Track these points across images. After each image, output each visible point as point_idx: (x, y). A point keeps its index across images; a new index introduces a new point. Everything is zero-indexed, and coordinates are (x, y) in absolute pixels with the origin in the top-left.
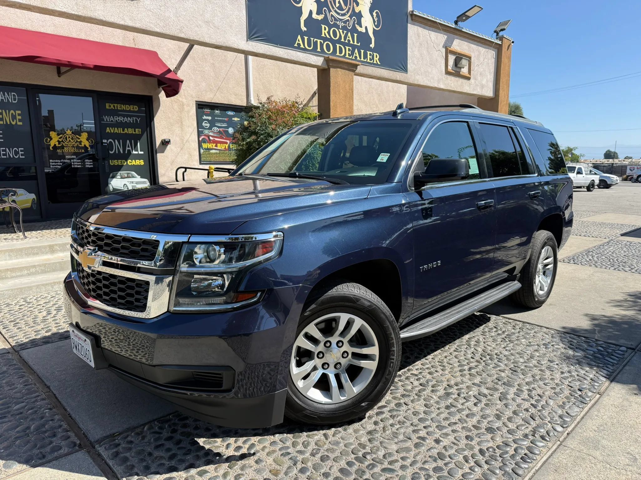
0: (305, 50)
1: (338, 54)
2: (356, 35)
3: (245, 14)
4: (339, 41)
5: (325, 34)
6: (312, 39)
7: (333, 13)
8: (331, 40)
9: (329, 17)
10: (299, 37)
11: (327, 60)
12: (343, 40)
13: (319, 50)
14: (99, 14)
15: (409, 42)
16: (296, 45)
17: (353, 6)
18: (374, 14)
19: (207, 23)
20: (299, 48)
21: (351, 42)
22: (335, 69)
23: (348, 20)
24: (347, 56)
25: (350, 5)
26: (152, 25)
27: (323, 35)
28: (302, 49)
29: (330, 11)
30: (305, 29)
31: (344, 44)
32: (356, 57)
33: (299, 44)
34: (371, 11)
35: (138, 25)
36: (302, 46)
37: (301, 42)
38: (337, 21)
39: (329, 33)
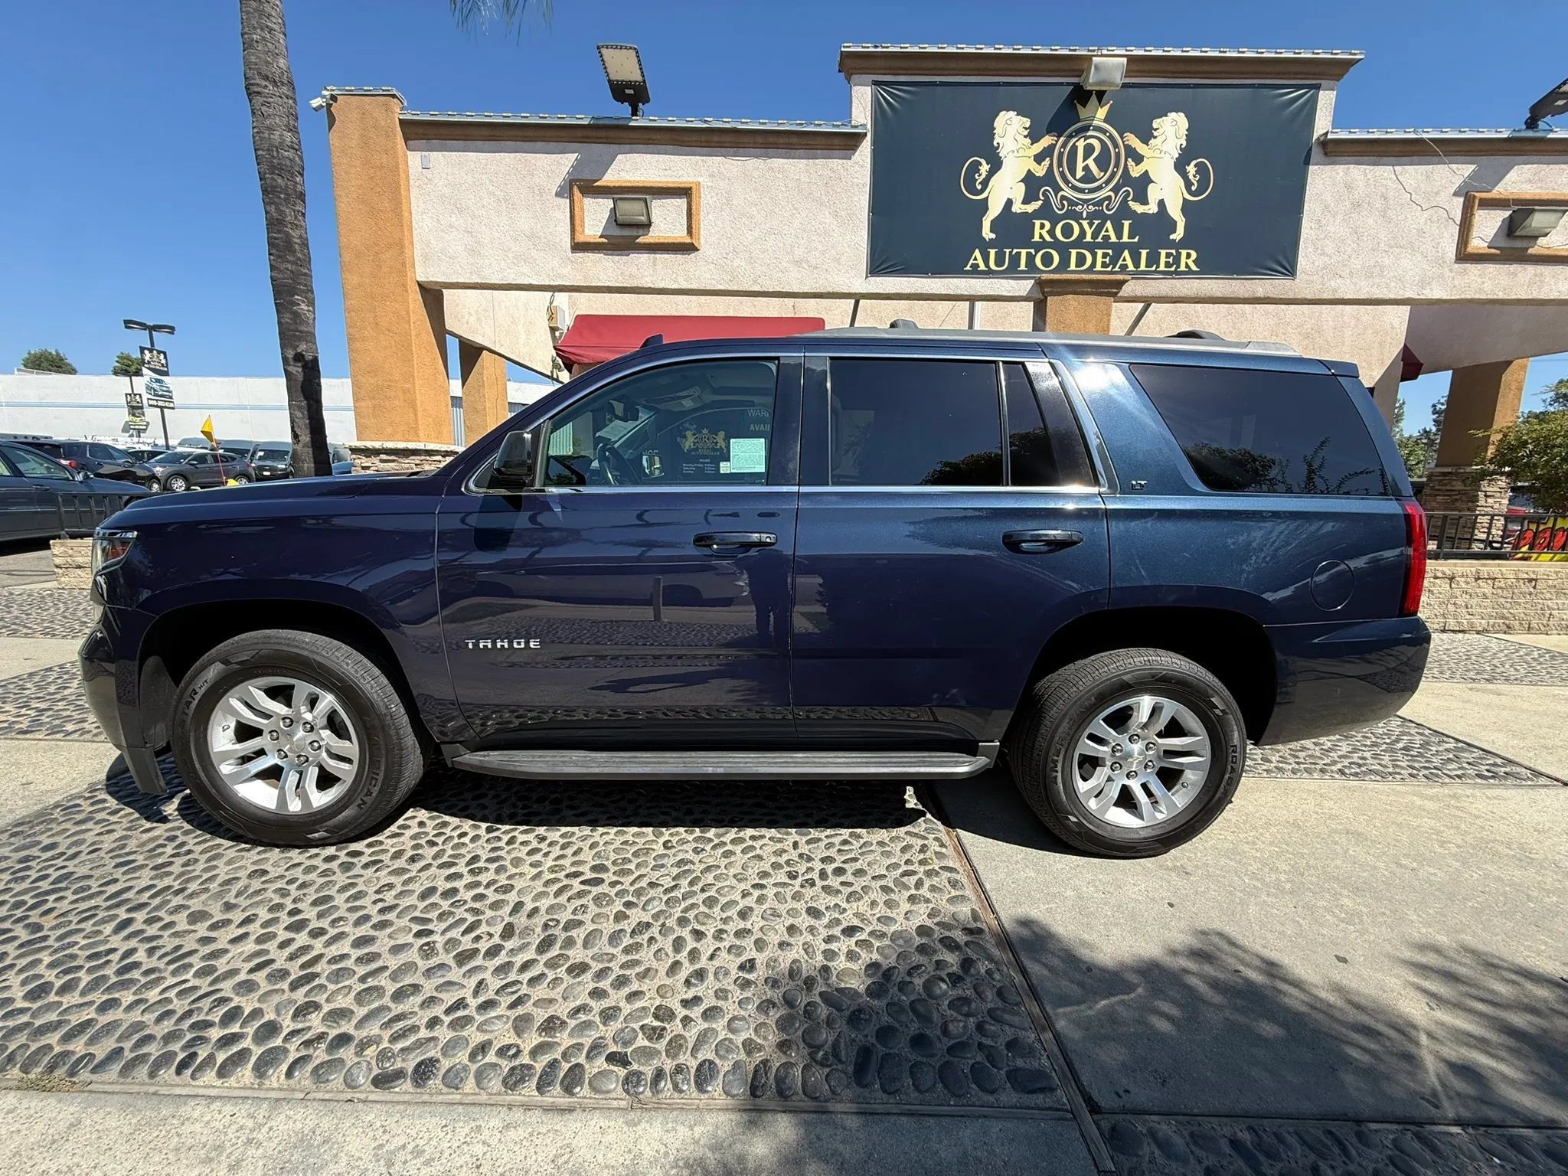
0: (989, 273)
1: (1073, 267)
2: (1126, 223)
3: (866, 237)
4: (1079, 243)
5: (1041, 236)
6: (1008, 251)
7: (1068, 192)
8: (1056, 245)
9: (1055, 203)
10: (977, 253)
11: (1040, 284)
12: (1088, 238)
13: (1023, 267)
14: (647, 282)
15: (1308, 206)
16: (968, 268)
17: (1126, 165)
18: (1191, 169)
19: (798, 263)
20: (975, 272)
21: (1114, 239)
22: (1061, 297)
23: (1109, 198)
24: (1098, 268)
25: (1117, 165)
26: (714, 283)
27: (1037, 238)
28: (982, 272)
29: (1059, 189)
30: (993, 236)
31: (1092, 247)
32: (1124, 267)
33: (975, 266)
34: (1180, 166)
35: (694, 286)
36: (982, 267)
37: (980, 261)
38: (1077, 205)
39: (1051, 233)
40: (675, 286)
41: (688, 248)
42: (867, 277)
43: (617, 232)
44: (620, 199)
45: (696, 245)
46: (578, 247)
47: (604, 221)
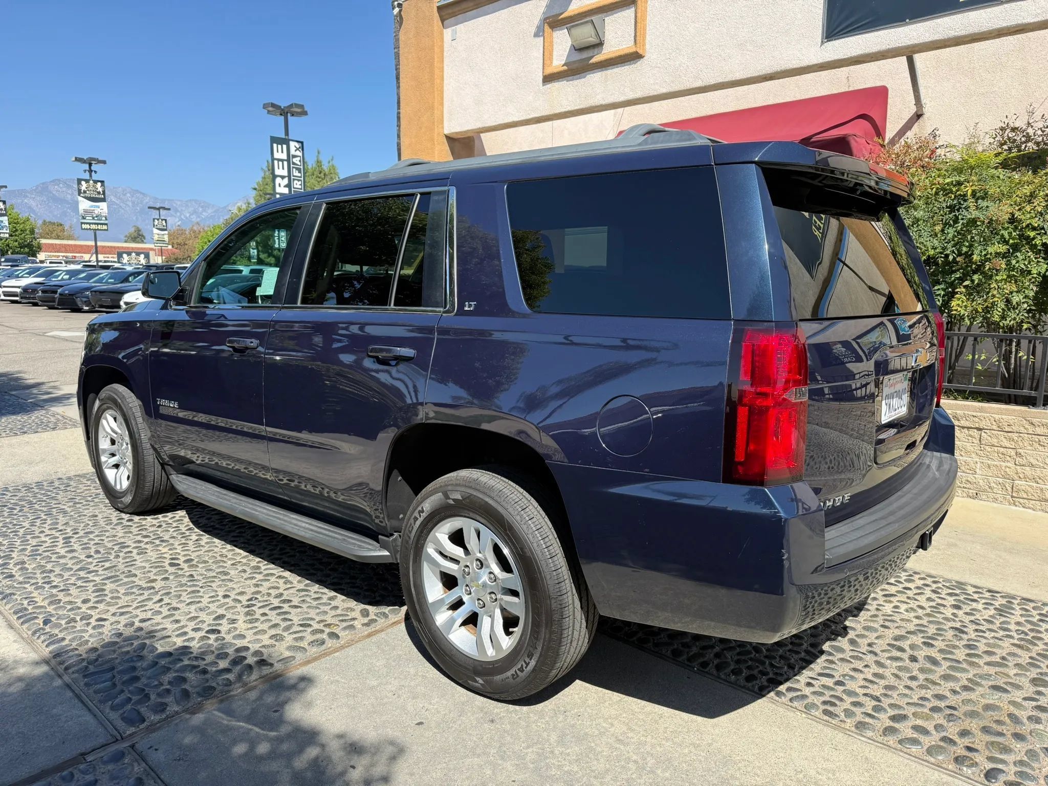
40: (622, 98)
41: (633, 57)
42: (822, 43)
43: (578, 56)
44: (573, 26)
45: (641, 52)
46: (549, 79)
47: (568, 51)
